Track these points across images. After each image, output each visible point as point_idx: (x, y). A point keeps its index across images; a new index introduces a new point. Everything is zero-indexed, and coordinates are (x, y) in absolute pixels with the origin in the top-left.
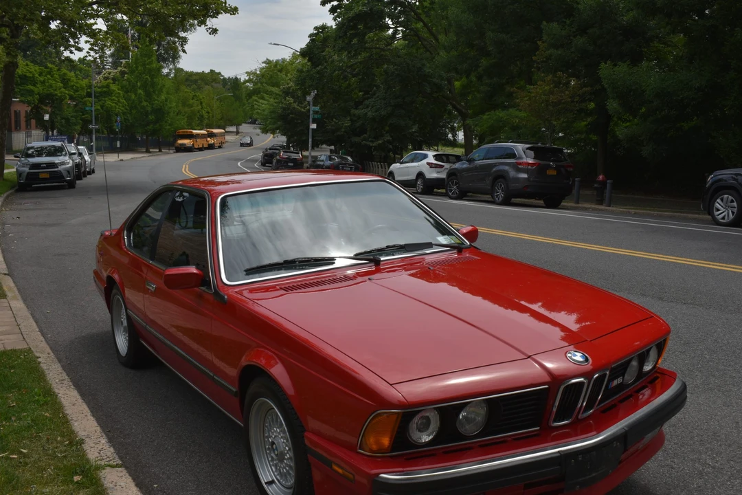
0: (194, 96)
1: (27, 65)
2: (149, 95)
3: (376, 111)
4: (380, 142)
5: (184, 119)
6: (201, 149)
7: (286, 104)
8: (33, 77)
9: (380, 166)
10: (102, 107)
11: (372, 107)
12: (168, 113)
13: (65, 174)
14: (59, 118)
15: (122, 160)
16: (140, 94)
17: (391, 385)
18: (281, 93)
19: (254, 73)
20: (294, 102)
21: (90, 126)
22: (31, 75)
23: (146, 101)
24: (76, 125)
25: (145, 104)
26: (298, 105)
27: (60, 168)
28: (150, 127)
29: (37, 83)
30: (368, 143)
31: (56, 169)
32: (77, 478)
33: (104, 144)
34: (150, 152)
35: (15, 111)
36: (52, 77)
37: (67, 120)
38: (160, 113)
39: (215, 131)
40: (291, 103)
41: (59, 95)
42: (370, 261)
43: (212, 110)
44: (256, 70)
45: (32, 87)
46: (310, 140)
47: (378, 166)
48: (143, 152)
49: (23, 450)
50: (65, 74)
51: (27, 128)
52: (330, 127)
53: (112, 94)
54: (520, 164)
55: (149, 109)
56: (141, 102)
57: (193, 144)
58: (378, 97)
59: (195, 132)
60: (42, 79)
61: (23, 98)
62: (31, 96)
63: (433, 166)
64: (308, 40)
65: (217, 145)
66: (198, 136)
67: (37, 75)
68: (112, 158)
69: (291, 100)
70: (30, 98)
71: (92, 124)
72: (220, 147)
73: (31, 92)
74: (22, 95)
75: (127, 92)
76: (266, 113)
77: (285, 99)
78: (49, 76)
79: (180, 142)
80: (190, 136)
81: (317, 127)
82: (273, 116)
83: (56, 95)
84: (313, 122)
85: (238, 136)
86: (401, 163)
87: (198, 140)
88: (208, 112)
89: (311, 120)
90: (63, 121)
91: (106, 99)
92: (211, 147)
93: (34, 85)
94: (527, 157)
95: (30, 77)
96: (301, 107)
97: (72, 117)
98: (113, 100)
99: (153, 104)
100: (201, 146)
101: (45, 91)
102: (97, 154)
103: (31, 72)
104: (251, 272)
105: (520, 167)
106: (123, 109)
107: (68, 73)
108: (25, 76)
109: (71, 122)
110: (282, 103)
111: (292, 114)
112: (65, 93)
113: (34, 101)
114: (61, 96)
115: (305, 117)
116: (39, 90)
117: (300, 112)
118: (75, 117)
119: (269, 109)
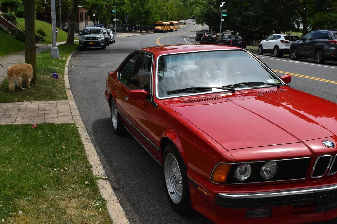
0: (164, 4)
2: (142, 5)
3: (256, 13)
4: (257, 29)
5: (159, 16)
6: (166, 32)
7: (209, 9)
9: (256, 42)
10: (120, 10)
11: (254, 10)
12: (152, 13)
13: (101, 42)
14: (100, 15)
15: (128, 36)
16: (138, 3)
17: (227, 150)
18: (207, 3)
20: (214, 8)
21: (114, 20)
23: (141, 7)
24: (108, 19)
25: (140, 8)
26: (215, 10)
27: (99, 40)
28: (142, 20)
30: (251, 30)
31: (97, 40)
32: (87, 182)
33: (121, 28)
34: (142, 33)
35: (81, 12)
37: (104, 17)
38: (148, 13)
39: (174, 22)
40: (212, 8)
41: (100, 4)
42: (230, 90)
43: (173, 12)
46: (221, 27)
47: (255, 41)
48: (138, 33)
49: (65, 168)
51: (86, 20)
52: (231, 21)
53: (125, 3)
54: (331, 42)
55: (142, 11)
56: (139, 8)
57: (163, 29)
58: (257, 5)
59: (164, 23)
61: (84, 6)
63: (284, 42)
65: (175, 29)
66: (165, 25)
68: (124, 35)
69: (212, 7)
70: (87, 6)
71: (115, 18)
72: (176, 31)
73: (88, 3)
74: (84, 4)
75: (132, 3)
76: (199, 14)
77: (209, 6)
79: (157, 28)
80: (161, 25)
81: (225, 21)
82: (203, 15)
83: (99, 4)
84: (223, 18)
85: (185, 25)
86: (267, 40)
87: (166, 27)
88: (171, 13)
89: (221, 17)
90: (102, 17)
91: (122, 6)
92: (172, 30)
94: (335, 38)
96: (217, 11)
97: (106, 15)
98: (126, 7)
99: (144, 9)
100: (167, 30)
101: (94, 3)
102: (117, 34)
104: (170, 93)
105: (331, 43)
106: (130, 11)
109: (106, 17)
110: (207, 8)
111: (212, 14)
112: (103, 3)
113: (89, 7)
114: (101, 5)
115: (219, 16)
116: (92, 2)
117: (216, 13)
118: (108, 15)
119: (201, 12)
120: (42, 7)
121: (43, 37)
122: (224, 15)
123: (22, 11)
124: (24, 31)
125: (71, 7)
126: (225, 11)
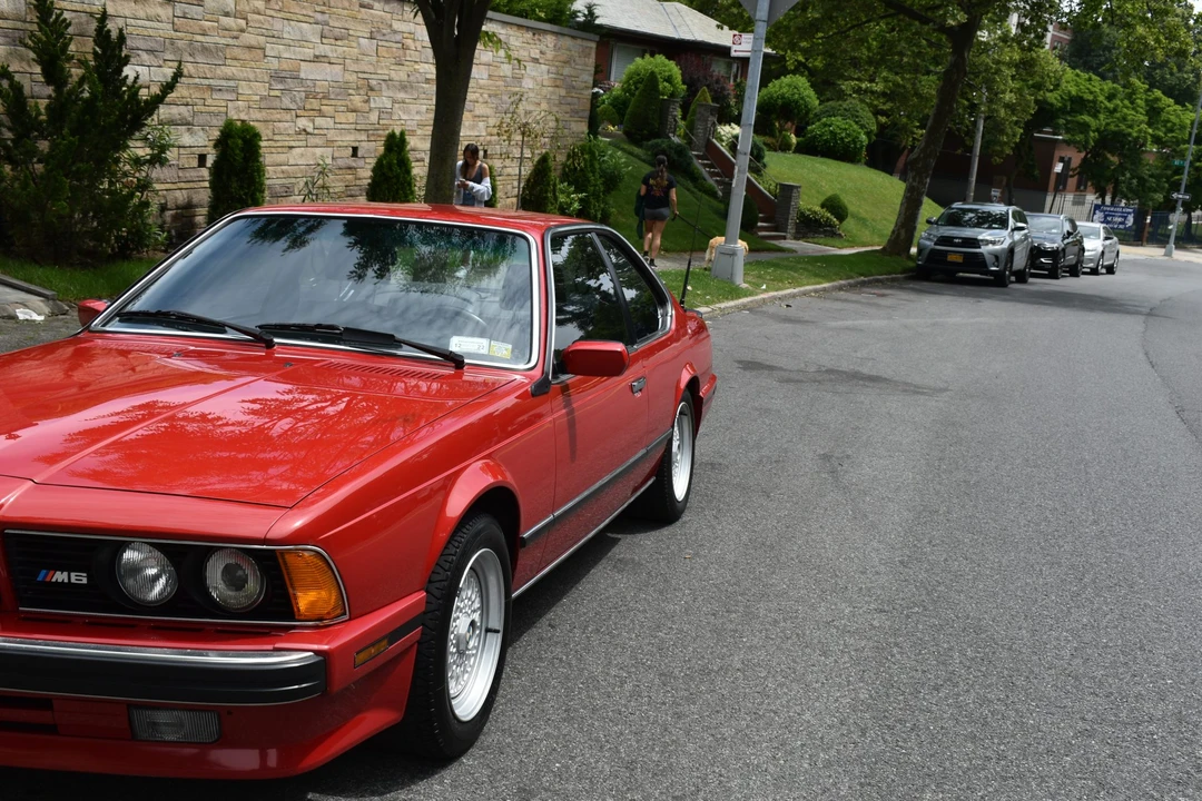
1: (1090, 79)
8: (1094, 102)
13: (989, 259)
14: (1128, 175)
21: (1175, 196)
22: (1091, 98)
24: (1155, 191)
27: (984, 249)
29: (1099, 112)
31: (978, 250)
35: (1062, 158)
36: (1132, 103)
37: (1142, 181)
41: (1135, 134)
45: (1086, 118)
50: (1157, 100)
51: (1078, 188)
60: (1110, 106)
61: (1067, 137)
62: (1082, 133)
67: (1101, 98)
71: (1178, 191)
73: (1085, 127)
74: (1068, 131)
78: (1126, 102)
83: (1130, 134)
90: (1135, 181)
93: (1095, 116)
95: (1089, 101)
97: (1151, 176)
101: (1112, 127)
103: (1091, 93)
107: (1164, 98)
108: (1081, 98)
109: (1148, 185)
112: (1145, 132)
113: (1087, 142)
114: (1138, 137)
116: (1101, 125)
118: (1157, 177)
120: (917, 127)
121: (837, 222)
123: (820, 136)
124: (775, 196)
125: (1007, 134)
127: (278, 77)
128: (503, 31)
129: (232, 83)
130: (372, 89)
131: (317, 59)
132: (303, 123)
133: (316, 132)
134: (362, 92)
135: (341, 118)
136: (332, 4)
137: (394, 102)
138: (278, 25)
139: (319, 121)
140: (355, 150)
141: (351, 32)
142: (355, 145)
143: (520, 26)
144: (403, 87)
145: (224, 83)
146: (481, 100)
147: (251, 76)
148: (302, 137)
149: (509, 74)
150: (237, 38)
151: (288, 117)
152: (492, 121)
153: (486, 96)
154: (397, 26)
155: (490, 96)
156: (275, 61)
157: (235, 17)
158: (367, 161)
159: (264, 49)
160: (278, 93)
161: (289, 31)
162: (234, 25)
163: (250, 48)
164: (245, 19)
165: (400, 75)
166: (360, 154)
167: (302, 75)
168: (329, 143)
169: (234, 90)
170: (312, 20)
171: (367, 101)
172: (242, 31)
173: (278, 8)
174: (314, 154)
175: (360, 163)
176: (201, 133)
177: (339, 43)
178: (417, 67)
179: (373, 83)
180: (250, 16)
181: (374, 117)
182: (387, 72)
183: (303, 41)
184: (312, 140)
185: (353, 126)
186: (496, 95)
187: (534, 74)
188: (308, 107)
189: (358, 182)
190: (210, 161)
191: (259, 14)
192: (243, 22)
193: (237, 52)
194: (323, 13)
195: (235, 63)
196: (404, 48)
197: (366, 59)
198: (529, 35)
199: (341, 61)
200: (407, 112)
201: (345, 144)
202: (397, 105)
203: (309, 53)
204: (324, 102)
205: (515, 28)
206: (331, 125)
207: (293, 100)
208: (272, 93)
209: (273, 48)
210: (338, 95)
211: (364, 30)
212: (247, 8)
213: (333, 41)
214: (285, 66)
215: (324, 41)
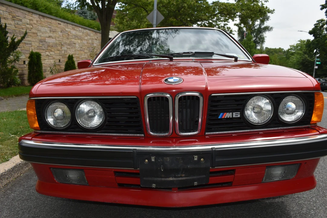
7: (304, 58)
18: (303, 53)
19: (293, 46)
20: (308, 57)
26: (310, 58)
40: (306, 57)
44: (294, 44)
52: (325, 68)
64: (313, 27)
69: (307, 56)
76: (295, 62)
77: (304, 56)
81: (318, 67)
89: (315, 65)
96: (311, 59)
110: (302, 57)
111: (307, 62)
115: (313, 63)
117: (311, 61)
119: (297, 60)
122: (318, 63)
126: (318, 60)
127: (41, 41)
128: (89, 32)
129: (30, 42)
130: (62, 45)
131: (50, 37)
132: (47, 53)
133: (51, 55)
134: (60, 46)
135: (56, 52)
136: (52, 23)
137: (67, 48)
138: (40, 28)
139: (51, 53)
140: (60, 60)
141: (57, 30)
142: (60, 59)
143: (93, 31)
144: (69, 45)
145: (28, 42)
146: (85, 48)
147: (35, 41)
148: (47, 57)
149: (91, 42)
150: (30, 30)
151: (44, 51)
152: (89, 54)
153: (86, 48)
154: (67, 29)
155: (87, 48)
156: (40, 37)
157: (30, 25)
158: (63, 63)
159: (37, 34)
160: (41, 45)
161: (43, 29)
162: (29, 27)
163: (34, 33)
164: (32, 25)
165: (68, 42)
166: (61, 61)
167: (46, 41)
168: (54, 58)
169: (31, 44)
170: (48, 27)
171: (61, 48)
172: (32, 29)
173: (39, 23)
174: (50, 61)
175: (61, 64)
176: (24, 55)
177: (54, 33)
178: (72, 40)
179: (62, 43)
180: (33, 25)
181: (63, 52)
182: (65, 41)
183: (46, 32)
184: (50, 58)
185: (59, 54)
186: (89, 48)
187: (96, 43)
188: (48, 49)
189: (61, 69)
190: (27, 63)
191: (35, 24)
192: (32, 26)
193: (31, 34)
194: (50, 25)
195: (30, 37)
196: (69, 35)
197: (61, 37)
198: (94, 33)
199: (55, 38)
200: (70, 51)
201: (57, 59)
202: (68, 49)
203: (47, 35)
204: (52, 48)
205: (91, 31)
206: (54, 54)
207: (45, 47)
208: (40, 45)
209: (39, 34)
210: (55, 46)
211: (59, 30)
212: (32, 23)
213: (52, 32)
214: (42, 38)
215: (51, 32)
